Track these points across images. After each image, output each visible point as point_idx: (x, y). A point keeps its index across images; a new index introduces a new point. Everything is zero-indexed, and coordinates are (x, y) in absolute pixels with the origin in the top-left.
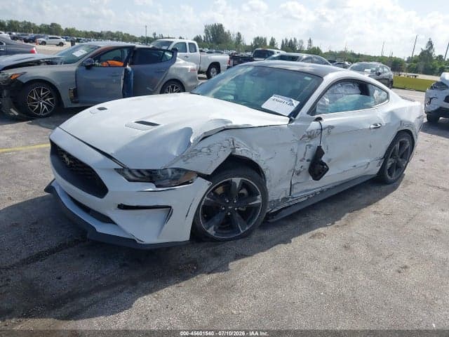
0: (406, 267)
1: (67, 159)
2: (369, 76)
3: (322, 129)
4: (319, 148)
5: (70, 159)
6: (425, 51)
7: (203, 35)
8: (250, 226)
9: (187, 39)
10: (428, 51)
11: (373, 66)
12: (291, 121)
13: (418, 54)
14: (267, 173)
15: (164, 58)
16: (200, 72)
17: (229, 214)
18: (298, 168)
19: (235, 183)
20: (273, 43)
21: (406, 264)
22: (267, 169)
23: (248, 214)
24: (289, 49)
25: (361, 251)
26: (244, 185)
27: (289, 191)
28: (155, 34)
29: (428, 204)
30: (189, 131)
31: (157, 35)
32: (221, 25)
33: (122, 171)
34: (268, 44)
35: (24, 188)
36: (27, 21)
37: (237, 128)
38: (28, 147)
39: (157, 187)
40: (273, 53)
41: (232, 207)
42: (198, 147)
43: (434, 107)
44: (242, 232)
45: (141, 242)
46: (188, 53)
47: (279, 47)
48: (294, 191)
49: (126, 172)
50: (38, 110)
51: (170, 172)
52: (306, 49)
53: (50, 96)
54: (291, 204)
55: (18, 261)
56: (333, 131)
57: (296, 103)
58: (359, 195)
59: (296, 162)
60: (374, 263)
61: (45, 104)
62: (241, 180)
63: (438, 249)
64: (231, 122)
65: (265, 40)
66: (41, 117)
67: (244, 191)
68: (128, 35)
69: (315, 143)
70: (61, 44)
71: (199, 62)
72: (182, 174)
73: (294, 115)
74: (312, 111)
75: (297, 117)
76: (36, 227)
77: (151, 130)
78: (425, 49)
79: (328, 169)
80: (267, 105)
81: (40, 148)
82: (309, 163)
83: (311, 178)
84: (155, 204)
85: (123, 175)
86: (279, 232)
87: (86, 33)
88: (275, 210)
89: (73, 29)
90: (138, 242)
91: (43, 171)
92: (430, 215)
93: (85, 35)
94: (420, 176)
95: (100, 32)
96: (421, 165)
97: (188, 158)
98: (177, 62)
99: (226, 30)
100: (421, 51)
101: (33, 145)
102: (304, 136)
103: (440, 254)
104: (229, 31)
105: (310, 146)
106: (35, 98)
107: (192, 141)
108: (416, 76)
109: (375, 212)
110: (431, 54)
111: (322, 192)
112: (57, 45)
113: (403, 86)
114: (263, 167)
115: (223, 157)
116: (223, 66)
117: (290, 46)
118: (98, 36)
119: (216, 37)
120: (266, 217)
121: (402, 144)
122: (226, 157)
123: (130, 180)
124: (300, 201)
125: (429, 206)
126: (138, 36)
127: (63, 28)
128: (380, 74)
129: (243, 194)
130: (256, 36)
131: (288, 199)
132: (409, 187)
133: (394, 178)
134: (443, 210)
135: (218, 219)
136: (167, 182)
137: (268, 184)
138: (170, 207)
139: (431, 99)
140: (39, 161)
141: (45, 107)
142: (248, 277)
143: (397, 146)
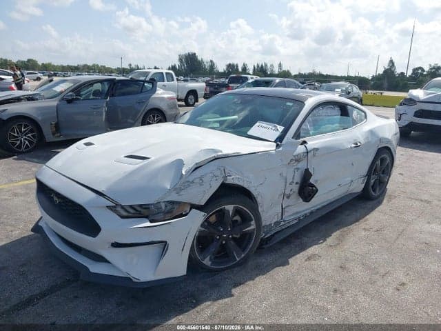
0: (403, 284)
1: (55, 199)
2: (340, 96)
3: (307, 153)
4: (307, 170)
5: (58, 198)
6: (388, 69)
7: (177, 64)
8: (246, 253)
9: (162, 69)
10: (390, 69)
11: (343, 86)
12: (277, 146)
13: (381, 73)
14: (259, 200)
15: (144, 88)
16: (179, 100)
17: (224, 242)
18: (288, 192)
19: (228, 211)
20: (245, 69)
21: (404, 281)
22: (258, 194)
23: (242, 241)
24: (260, 73)
25: (357, 270)
26: (237, 211)
27: (280, 215)
28: (130, 65)
29: (415, 217)
30: (180, 163)
31: (133, 66)
32: (195, 54)
33: (115, 208)
34: (240, 70)
35: (9, 228)
36: (4, 58)
37: (228, 156)
38: (12, 185)
39: (151, 222)
40: (247, 79)
41: (226, 235)
42: (191, 179)
43: (405, 122)
44: (238, 259)
45: (136, 281)
46: (166, 83)
47: (251, 72)
48: (286, 214)
49: (119, 209)
50: (20, 147)
51: (163, 205)
52: (277, 73)
53: (31, 131)
54: (284, 227)
55: (7, 307)
56: (318, 153)
57: (281, 128)
58: (347, 212)
59: (286, 185)
60: (372, 282)
61: (26, 139)
62: (234, 207)
63: (431, 263)
64: (221, 152)
65: (237, 66)
66: (23, 153)
67: (237, 218)
68: (104, 67)
69: (302, 165)
70: (39, 79)
71: (177, 90)
72: (176, 207)
73: (280, 139)
74: (297, 135)
75: (284, 142)
76: (25, 269)
77: (141, 164)
78: (387, 67)
79: (317, 190)
80: (253, 131)
81: (23, 185)
82: (298, 186)
83: (301, 200)
84: (150, 240)
85: (115, 212)
86: (274, 256)
87: (63, 67)
88: (269, 235)
89: (50, 64)
90: (134, 280)
91: (29, 209)
92: (418, 228)
93: (61, 69)
94: (402, 189)
95: (76, 65)
96: (400, 179)
97: (181, 190)
98: (157, 92)
99: (199, 58)
100: (384, 69)
101: (16, 181)
102: (292, 160)
103: (433, 268)
104: (202, 59)
105: (298, 169)
106: (16, 135)
107: (184, 173)
108: (381, 93)
109: (365, 229)
110: (393, 72)
111: (312, 213)
112: (35, 80)
113: (372, 104)
114: (255, 193)
115: (215, 186)
116: (201, 93)
117: (261, 70)
118: (76, 69)
119: (191, 66)
120: (260, 242)
121: (382, 160)
122: (218, 186)
123: (123, 217)
124: (291, 224)
125: (415, 219)
126: (114, 68)
127: (40, 63)
128: (349, 93)
129: (237, 221)
130: (228, 63)
131: (280, 223)
132: (393, 201)
133: (378, 193)
134: (429, 223)
135: (213, 248)
136: (161, 216)
137: (260, 209)
138: (166, 242)
139: (401, 115)
140: (23, 198)
141: (27, 142)
142: (249, 308)
143: (379, 162)
